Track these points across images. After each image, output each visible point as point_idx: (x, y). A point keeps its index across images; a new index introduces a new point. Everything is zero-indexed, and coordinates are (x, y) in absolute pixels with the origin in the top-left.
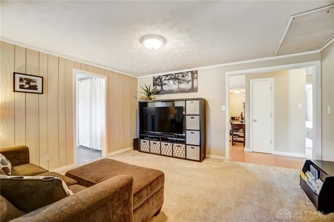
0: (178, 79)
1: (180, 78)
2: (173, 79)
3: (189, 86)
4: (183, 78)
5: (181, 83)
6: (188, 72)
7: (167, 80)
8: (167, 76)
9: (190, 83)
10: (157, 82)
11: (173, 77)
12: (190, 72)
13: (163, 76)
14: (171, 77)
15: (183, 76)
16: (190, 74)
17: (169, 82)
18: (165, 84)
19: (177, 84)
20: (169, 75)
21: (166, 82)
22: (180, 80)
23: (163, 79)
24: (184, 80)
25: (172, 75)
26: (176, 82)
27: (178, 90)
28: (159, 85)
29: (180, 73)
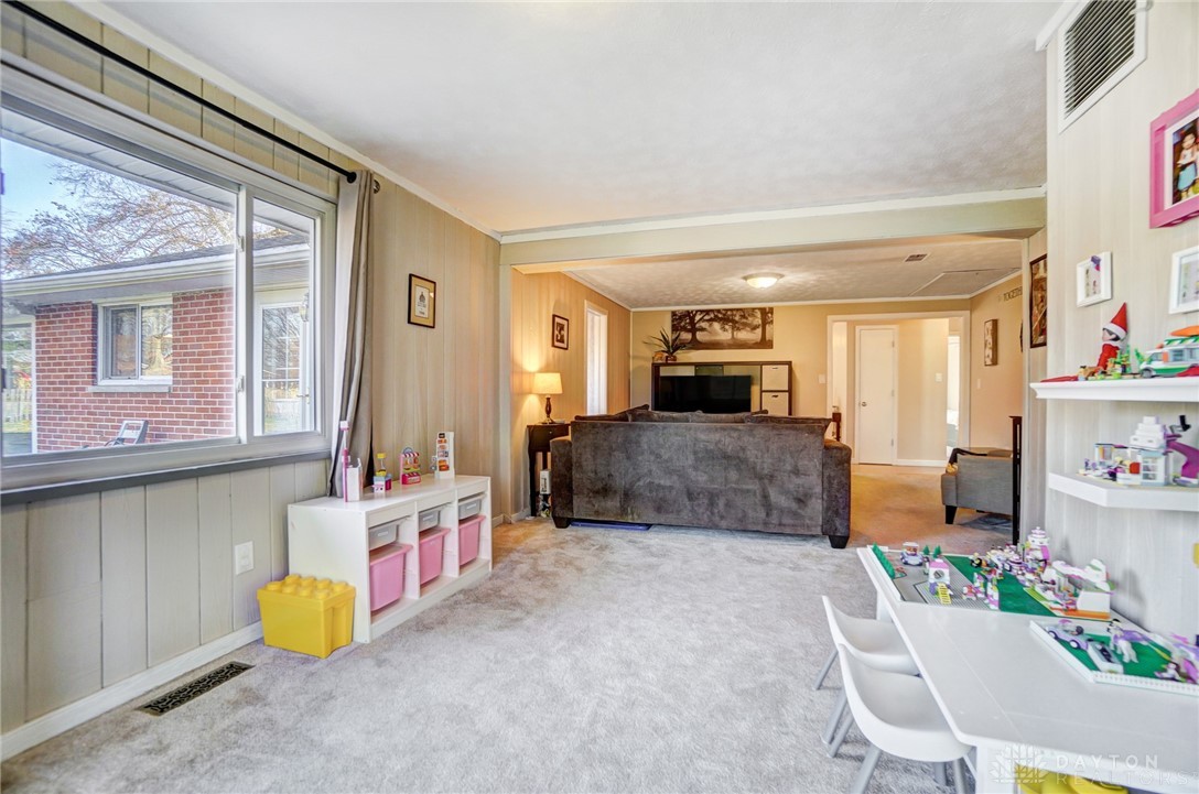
0: (734, 322)
1: (737, 318)
2: (721, 319)
3: (756, 335)
4: (745, 320)
5: (738, 329)
6: (754, 309)
7: (707, 320)
8: (707, 312)
9: (759, 331)
10: (683, 324)
11: (720, 316)
12: (759, 309)
13: (697, 311)
14: (716, 316)
15: (743, 317)
16: (759, 314)
17: (711, 325)
18: (703, 329)
19: (730, 331)
20: (712, 311)
21: (704, 325)
22: (737, 322)
23: (698, 318)
24: (745, 325)
25: (719, 311)
26: (727, 327)
27: (731, 342)
28: (688, 331)
29: (738, 310)
